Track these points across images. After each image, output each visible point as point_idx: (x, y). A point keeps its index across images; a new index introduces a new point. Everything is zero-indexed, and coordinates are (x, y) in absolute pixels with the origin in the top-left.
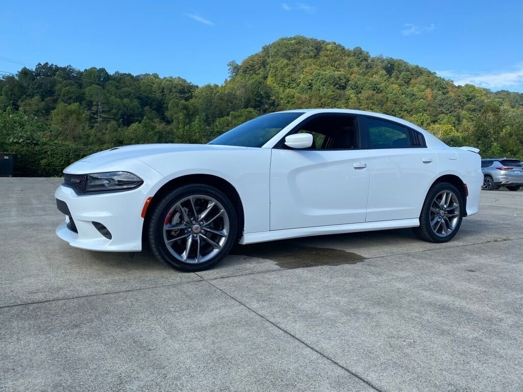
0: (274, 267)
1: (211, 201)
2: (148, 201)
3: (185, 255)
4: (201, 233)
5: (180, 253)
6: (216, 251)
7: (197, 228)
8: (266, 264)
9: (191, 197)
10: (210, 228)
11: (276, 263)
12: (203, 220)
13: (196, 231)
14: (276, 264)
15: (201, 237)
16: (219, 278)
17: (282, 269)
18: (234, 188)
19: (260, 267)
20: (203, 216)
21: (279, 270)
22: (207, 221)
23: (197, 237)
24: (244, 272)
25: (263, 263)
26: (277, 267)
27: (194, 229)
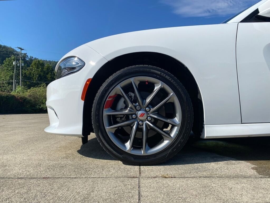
0: (248, 171)
1: (156, 83)
2: (88, 83)
3: (128, 145)
4: (148, 121)
5: (124, 141)
6: (166, 143)
7: (142, 115)
8: (238, 166)
9: (132, 80)
10: (158, 114)
11: (253, 166)
12: (150, 106)
13: (141, 118)
14: (253, 168)
15: (147, 125)
16: (159, 177)
17: (260, 176)
18: (186, 69)
19: (227, 169)
20: (148, 100)
21: (256, 178)
22: (153, 107)
23: (143, 125)
24: (200, 174)
25: (234, 164)
26: (254, 172)
27: (139, 116)
